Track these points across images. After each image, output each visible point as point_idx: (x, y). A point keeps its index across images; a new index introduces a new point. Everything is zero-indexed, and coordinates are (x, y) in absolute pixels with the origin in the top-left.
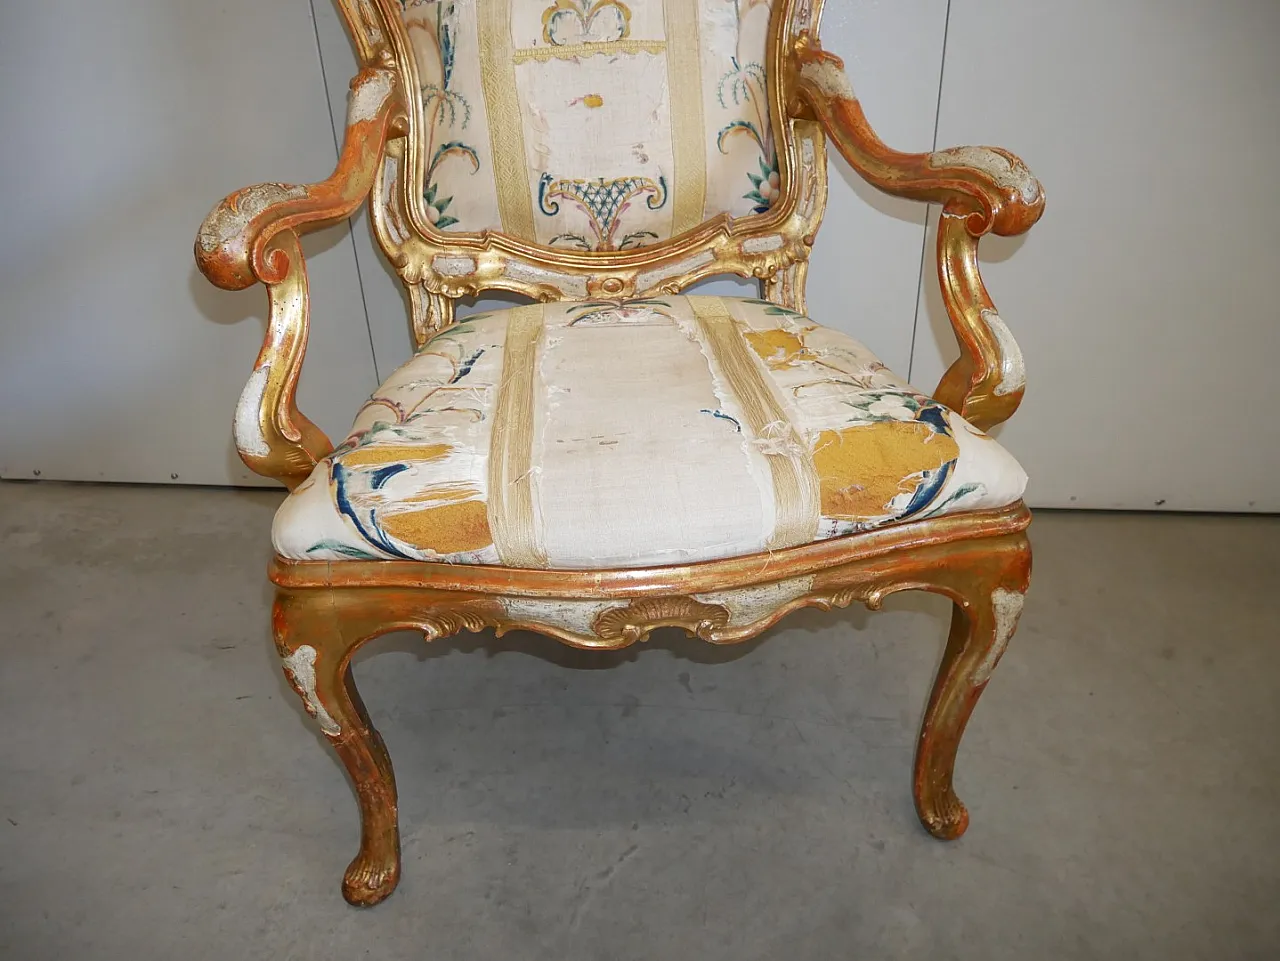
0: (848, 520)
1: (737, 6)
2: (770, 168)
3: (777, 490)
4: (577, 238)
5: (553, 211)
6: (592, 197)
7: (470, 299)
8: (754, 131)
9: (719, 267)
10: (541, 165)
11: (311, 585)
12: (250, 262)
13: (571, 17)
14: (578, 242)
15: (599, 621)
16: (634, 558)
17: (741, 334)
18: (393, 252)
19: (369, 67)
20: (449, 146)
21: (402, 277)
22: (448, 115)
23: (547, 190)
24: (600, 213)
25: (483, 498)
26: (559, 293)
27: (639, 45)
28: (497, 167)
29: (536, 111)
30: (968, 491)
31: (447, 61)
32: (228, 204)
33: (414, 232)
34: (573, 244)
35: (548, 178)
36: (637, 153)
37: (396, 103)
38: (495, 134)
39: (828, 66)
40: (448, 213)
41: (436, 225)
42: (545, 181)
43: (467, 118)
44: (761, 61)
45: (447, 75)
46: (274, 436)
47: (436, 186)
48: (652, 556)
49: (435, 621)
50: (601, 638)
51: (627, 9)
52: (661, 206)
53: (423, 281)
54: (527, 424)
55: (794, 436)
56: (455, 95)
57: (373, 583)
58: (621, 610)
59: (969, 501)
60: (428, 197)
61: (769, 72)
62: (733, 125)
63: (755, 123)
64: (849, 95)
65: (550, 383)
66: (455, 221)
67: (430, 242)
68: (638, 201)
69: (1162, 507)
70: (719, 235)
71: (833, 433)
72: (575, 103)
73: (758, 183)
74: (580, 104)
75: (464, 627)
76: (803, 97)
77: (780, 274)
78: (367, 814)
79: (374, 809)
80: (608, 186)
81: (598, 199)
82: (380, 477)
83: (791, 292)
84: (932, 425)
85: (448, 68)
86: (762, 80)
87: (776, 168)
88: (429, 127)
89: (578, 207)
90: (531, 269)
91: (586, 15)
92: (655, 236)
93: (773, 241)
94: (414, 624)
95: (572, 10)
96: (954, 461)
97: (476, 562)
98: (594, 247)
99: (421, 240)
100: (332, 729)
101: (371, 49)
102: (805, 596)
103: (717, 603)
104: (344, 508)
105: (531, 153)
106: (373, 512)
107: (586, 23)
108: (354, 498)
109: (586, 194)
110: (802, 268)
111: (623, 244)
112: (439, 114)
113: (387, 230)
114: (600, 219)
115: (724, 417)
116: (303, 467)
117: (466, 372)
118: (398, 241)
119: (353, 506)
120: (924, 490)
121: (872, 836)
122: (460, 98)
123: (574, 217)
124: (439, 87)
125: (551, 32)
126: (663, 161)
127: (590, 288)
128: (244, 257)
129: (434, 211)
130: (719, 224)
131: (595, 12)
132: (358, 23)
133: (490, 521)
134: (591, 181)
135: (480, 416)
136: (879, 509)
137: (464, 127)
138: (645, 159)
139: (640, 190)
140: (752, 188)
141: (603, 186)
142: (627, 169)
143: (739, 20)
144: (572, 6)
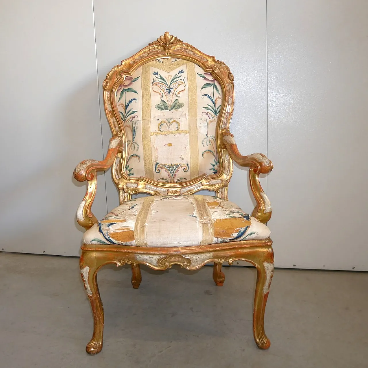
0: (221, 238)
1: (207, 122)
2: (217, 162)
3: (203, 230)
4: (165, 179)
5: (159, 172)
6: (169, 168)
7: (136, 194)
8: (213, 153)
9: (203, 187)
10: (156, 160)
11: (90, 249)
13: (165, 125)
14: (165, 180)
15: (159, 261)
16: (168, 244)
17: (205, 202)
18: (117, 181)
19: (115, 136)
20: (133, 155)
21: (118, 188)
22: (133, 147)
23: (157, 166)
24: (171, 173)
25: (133, 230)
26: (160, 194)
27: (182, 131)
28: (145, 161)
29: (155, 147)
31: (134, 135)
32: (82, 163)
33: (122, 176)
34: (164, 181)
35: (158, 163)
36: (181, 158)
37: (120, 145)
38: (145, 152)
39: (230, 137)
40: (131, 172)
41: (128, 175)
43: (138, 148)
44: (214, 135)
45: (134, 138)
46: (86, 216)
47: (129, 165)
48: (172, 243)
49: (119, 261)
50: (159, 266)
51: (179, 123)
52: (187, 171)
53: (124, 189)
54: (146, 217)
55: (210, 220)
56: (135, 143)
57: (105, 250)
58: (164, 258)
60: (126, 168)
61: (216, 138)
62: (206, 151)
63: (213, 150)
64: (234, 143)
65: (153, 210)
66: (133, 174)
67: (126, 179)
68: (181, 170)
69: (354, 270)
70: (203, 179)
71: (220, 219)
72: (165, 145)
73: (214, 166)
74: (167, 145)
75: (126, 263)
76: (224, 145)
77: (220, 190)
80: (173, 165)
81: (171, 169)
82: (109, 225)
83: (224, 195)
85: (134, 137)
86: (215, 140)
87: (219, 162)
88: (128, 151)
89: (165, 171)
90: (153, 187)
91: (169, 124)
92: (186, 179)
93: (218, 181)
94: (114, 262)
96: (249, 226)
97: (130, 245)
98: (169, 182)
99: (124, 178)
101: (115, 132)
102: (211, 258)
103: (188, 257)
104: (100, 231)
105: (153, 158)
106: (107, 232)
107: (169, 126)
108: (103, 229)
109: (167, 168)
110: (226, 188)
111: (177, 181)
112: (131, 147)
113: (115, 176)
114: (171, 174)
115: (194, 217)
116: (91, 225)
117: (133, 208)
118: (118, 179)
119: (103, 231)
120: (241, 232)
122: (137, 144)
123: (164, 173)
124: (132, 141)
125: (160, 128)
126: (188, 159)
127: (168, 193)
129: (128, 171)
130: (203, 176)
131: (171, 124)
132: (113, 126)
133: (134, 235)
134: (169, 164)
135: (135, 215)
137: (137, 151)
138: (183, 159)
139: (182, 167)
140: (212, 167)
141: (172, 166)
142: (179, 161)
143: (208, 126)
144: (165, 122)
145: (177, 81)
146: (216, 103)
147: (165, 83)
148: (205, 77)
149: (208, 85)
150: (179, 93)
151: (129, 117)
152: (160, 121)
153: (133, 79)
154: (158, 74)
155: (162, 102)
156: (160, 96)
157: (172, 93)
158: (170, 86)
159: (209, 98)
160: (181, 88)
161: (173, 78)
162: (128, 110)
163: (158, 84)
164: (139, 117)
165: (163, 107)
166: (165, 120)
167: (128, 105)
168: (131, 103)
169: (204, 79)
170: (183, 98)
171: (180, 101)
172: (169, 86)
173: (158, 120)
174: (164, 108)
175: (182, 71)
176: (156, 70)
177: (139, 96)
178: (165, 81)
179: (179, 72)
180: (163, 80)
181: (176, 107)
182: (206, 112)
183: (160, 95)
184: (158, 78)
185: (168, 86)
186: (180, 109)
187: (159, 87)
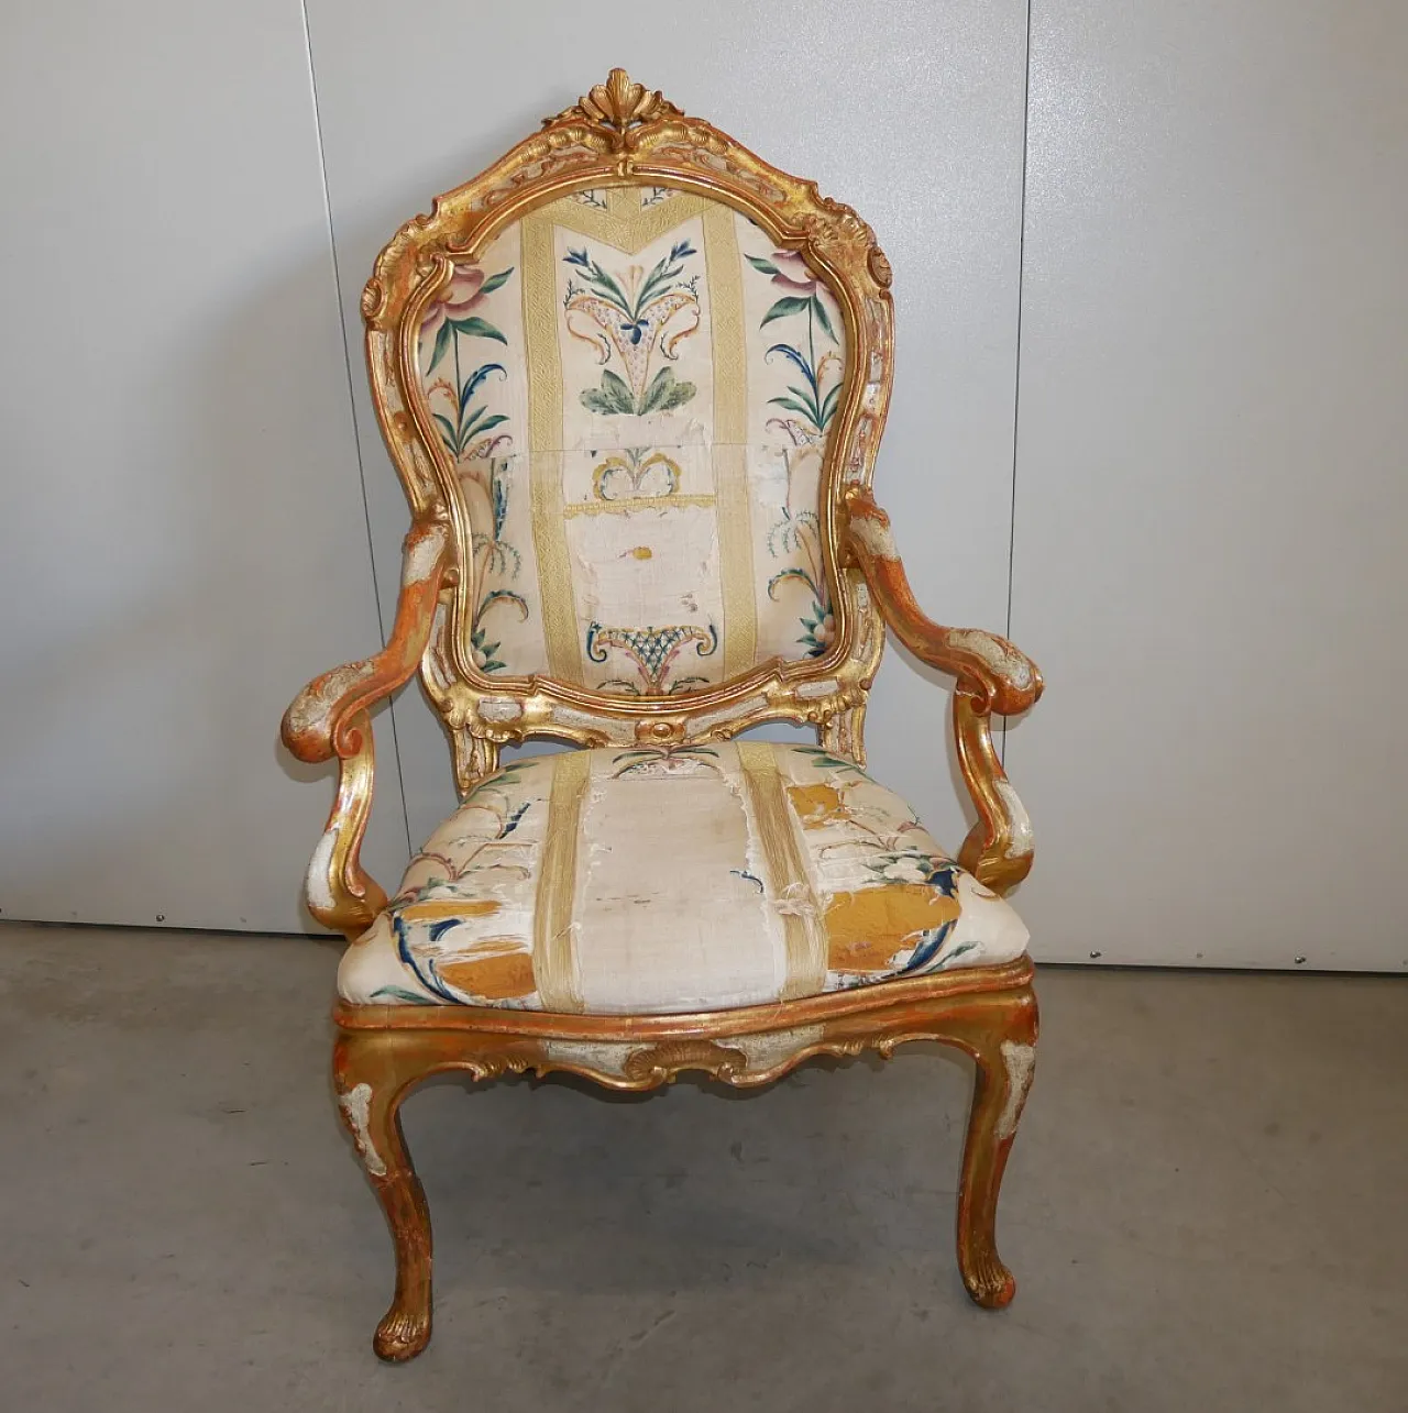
0: (853, 974)
1: (786, 460)
2: (824, 611)
3: (788, 943)
4: (627, 684)
5: (602, 658)
6: (640, 645)
8: (807, 577)
9: (771, 712)
10: (590, 614)
11: (372, 1026)
12: (331, 741)
13: (621, 474)
14: (627, 687)
15: (630, 1063)
16: (661, 1005)
17: (784, 788)
18: (439, 696)
19: (423, 521)
20: (499, 593)
21: (446, 722)
22: (498, 563)
23: (595, 638)
24: (649, 660)
25: (528, 950)
26: (607, 739)
27: (690, 499)
28: (546, 614)
29: (586, 564)
30: (967, 948)
31: (499, 514)
32: (314, 688)
33: (461, 678)
34: (623, 689)
35: (597, 627)
36: (686, 603)
37: (448, 557)
38: (544, 584)
39: (874, 524)
40: (495, 657)
41: (482, 669)
42: (594, 630)
43: (517, 569)
44: (813, 508)
45: (498, 527)
46: (341, 890)
47: (483, 632)
48: (675, 1003)
49: (482, 1062)
50: (631, 1079)
51: (676, 466)
52: (711, 653)
53: (468, 725)
54: (569, 884)
55: (811, 897)
56: (506, 545)
57: (429, 1025)
58: (648, 1052)
59: (970, 957)
60: (475, 642)
61: (821, 518)
62: (783, 573)
63: (807, 568)
64: (891, 555)
65: (592, 841)
66: (502, 665)
67: (477, 687)
68: (687, 649)
70: (770, 680)
71: (847, 893)
72: (625, 555)
73: (812, 627)
74: (629, 556)
75: (508, 1068)
76: (851, 552)
77: (837, 718)
78: (402, 1262)
79: (411, 1259)
80: (656, 633)
81: (647, 647)
82: (437, 931)
83: (849, 736)
84: (939, 888)
85: (500, 520)
86: (815, 526)
87: (831, 611)
88: (478, 575)
89: (627, 654)
90: (577, 714)
91: (636, 471)
92: (705, 681)
93: (829, 686)
94: (463, 1064)
95: (621, 468)
96: (955, 922)
97: (521, 1007)
98: (643, 692)
99: (467, 685)
100: (378, 1167)
101: (424, 499)
102: (817, 1043)
103: (734, 1047)
104: (405, 957)
105: (580, 603)
106: (431, 962)
107: (636, 480)
108: (414, 948)
109: (634, 642)
110: (860, 712)
111: (673, 689)
112: (489, 561)
113: (433, 674)
114: (649, 666)
115: (751, 878)
116: (364, 920)
117: (512, 827)
118: (444, 685)
119: (413, 956)
120: (924, 948)
121: (916, 1305)
122: (511, 549)
123: (622, 663)
124: (491, 536)
125: (602, 487)
126: (712, 610)
127: (639, 732)
128: (328, 736)
129: (481, 656)
130: (773, 668)
131: (645, 469)
132: (412, 476)
133: (535, 971)
134: (639, 630)
135: (527, 874)
136: (882, 965)
137: (514, 576)
138: (694, 609)
139: (689, 639)
140: (806, 632)
141: (651, 635)
142: (677, 618)
143: (789, 473)
144: (622, 463)
145: (664, 291)
146: (820, 378)
147: (620, 301)
148: (776, 271)
149: (789, 303)
150: (673, 343)
151: (475, 441)
152: (601, 460)
153: (486, 279)
154: (589, 260)
155: (607, 380)
156: (598, 356)
157: (648, 340)
158: (638, 309)
159: (791, 360)
160: (683, 319)
161: (650, 279)
162: (469, 410)
163: (589, 302)
164: (517, 444)
165: (612, 399)
166: (621, 454)
167: (471, 392)
168: (481, 381)
169: (774, 280)
170: (693, 363)
171: (681, 374)
172: (633, 315)
173: (594, 453)
174: (614, 404)
175: (683, 247)
176: (579, 243)
177: (510, 354)
178: (618, 292)
179: (674, 253)
180: (612, 286)
181: (664, 399)
182: (784, 419)
183: (599, 351)
184: (588, 279)
185: (629, 313)
186: (680, 407)
187: (593, 316)
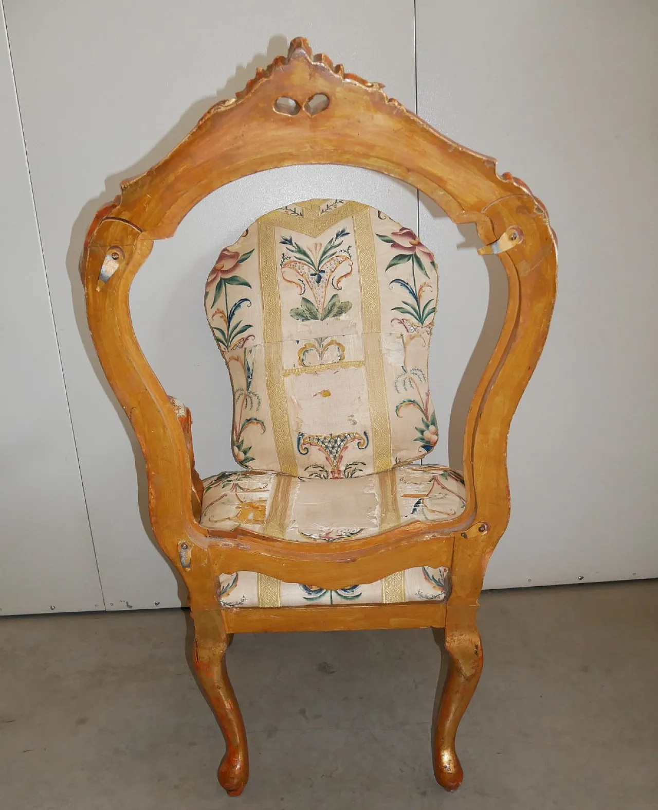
1: (403, 340)
2: (429, 423)
4: (320, 467)
5: (305, 452)
6: (326, 444)
8: (418, 404)
10: (298, 428)
13: (313, 352)
14: (321, 469)
20: (250, 420)
22: (249, 402)
23: (302, 441)
24: (331, 452)
27: (350, 363)
28: (275, 431)
29: (295, 401)
31: (249, 377)
34: (318, 470)
35: (302, 435)
36: (350, 420)
38: (273, 412)
40: (249, 455)
41: (242, 462)
42: (301, 437)
43: (259, 405)
45: (249, 384)
47: (243, 441)
51: (342, 346)
52: (366, 447)
56: (253, 393)
60: (238, 447)
62: (404, 402)
63: (418, 400)
66: (253, 459)
68: (352, 445)
72: (316, 395)
73: (422, 432)
74: (319, 395)
80: (335, 437)
81: (330, 445)
85: (249, 380)
86: (421, 377)
87: (433, 424)
88: (239, 411)
89: (319, 449)
91: (321, 350)
92: (364, 464)
95: (313, 349)
98: (330, 471)
105: (292, 422)
107: (321, 355)
109: (323, 443)
111: (346, 469)
112: (245, 403)
114: (331, 456)
122: (256, 395)
123: (317, 455)
124: (245, 390)
125: (303, 360)
126: (365, 423)
129: (242, 454)
131: (326, 349)
134: (325, 435)
137: (257, 410)
138: (355, 423)
139: (353, 439)
140: (419, 435)
141: (332, 438)
142: (345, 428)
143: (405, 347)
144: (314, 346)
145: (333, 254)
146: (420, 296)
147: (309, 261)
148: (394, 242)
149: (401, 257)
150: (338, 281)
151: (236, 340)
152: (302, 344)
153: (240, 256)
154: (293, 242)
155: (304, 303)
156: (298, 290)
157: (325, 281)
158: (319, 267)
159: (404, 287)
160: (343, 269)
161: (325, 249)
162: (233, 324)
163: (293, 263)
164: (258, 340)
165: (307, 313)
166: (312, 342)
167: (233, 314)
168: (238, 308)
169: (392, 246)
170: (349, 292)
171: (343, 297)
172: (317, 269)
173: (298, 342)
174: (308, 315)
175: (343, 231)
176: (287, 234)
177: (253, 293)
178: (308, 257)
179: (338, 235)
180: (305, 254)
181: (335, 311)
182: (400, 318)
183: (299, 288)
184: (292, 251)
185: (314, 267)
186: (344, 315)
187: (296, 270)
